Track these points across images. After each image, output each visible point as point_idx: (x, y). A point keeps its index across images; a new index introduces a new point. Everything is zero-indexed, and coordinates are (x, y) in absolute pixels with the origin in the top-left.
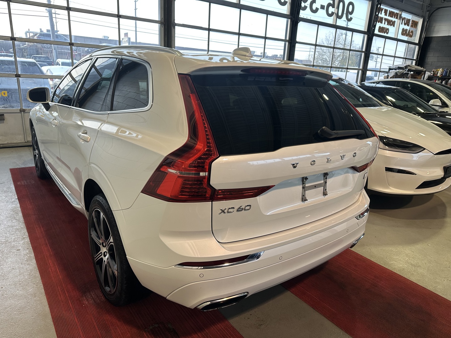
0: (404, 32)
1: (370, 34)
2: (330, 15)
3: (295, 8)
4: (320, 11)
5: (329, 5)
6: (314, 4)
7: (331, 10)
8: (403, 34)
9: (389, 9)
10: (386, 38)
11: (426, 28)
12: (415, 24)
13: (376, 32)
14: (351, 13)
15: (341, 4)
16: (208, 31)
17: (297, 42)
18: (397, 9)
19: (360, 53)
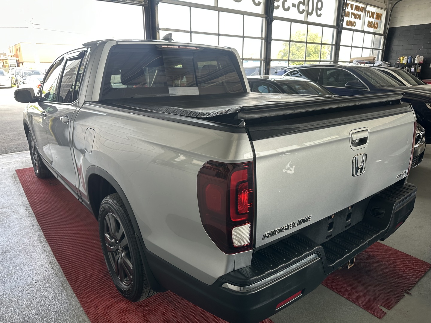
0: (370, 25)
1: (339, 28)
2: (301, 13)
3: (269, 8)
4: (292, 8)
5: (300, 3)
6: (286, 3)
7: (302, 7)
9: (355, 4)
10: (354, 30)
11: (390, 20)
12: (379, 16)
13: (345, 25)
14: (320, 10)
15: (311, 2)
16: (190, 34)
17: (273, 40)
18: (363, 3)
19: (330, 46)
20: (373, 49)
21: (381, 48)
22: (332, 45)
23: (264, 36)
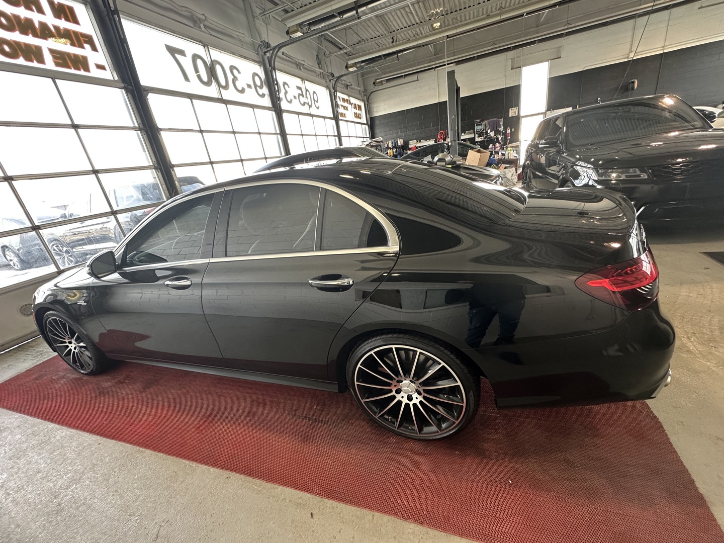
0: (357, 116)
1: (336, 118)
2: (304, 104)
3: (276, 100)
4: (294, 100)
5: (299, 95)
6: (287, 95)
7: (303, 100)
8: (355, 117)
9: (342, 96)
10: (347, 121)
11: (368, 110)
12: (360, 108)
13: (340, 118)
14: (317, 101)
15: (307, 92)
16: (200, 134)
17: (288, 134)
18: (347, 95)
20: (363, 137)
21: (368, 136)
22: (334, 136)
23: (278, 132)
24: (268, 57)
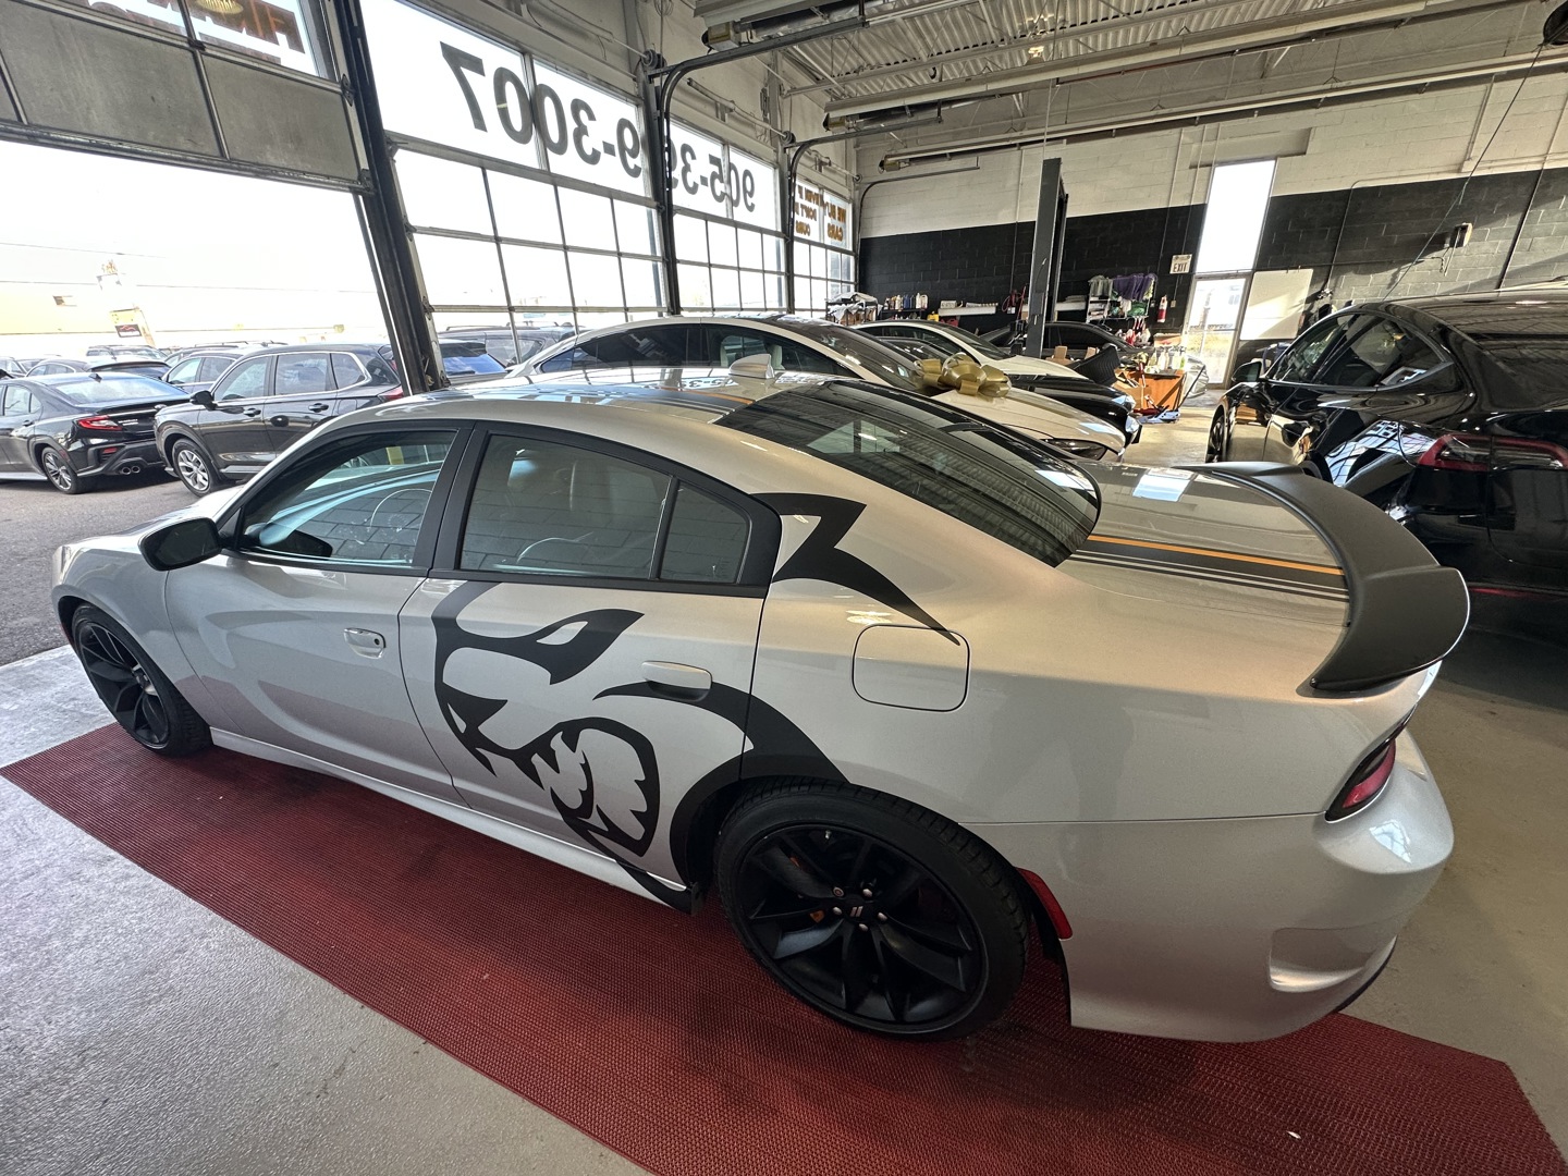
0: (835, 233)
1: (788, 233)
2: (719, 199)
3: (662, 184)
4: (701, 187)
5: (714, 176)
6: (688, 174)
7: (720, 187)
8: (830, 235)
9: (806, 186)
10: (810, 243)
11: (860, 221)
12: (842, 214)
13: (796, 234)
14: (751, 194)
15: (733, 173)
16: (494, 245)
17: (679, 262)
18: (817, 185)
19: (776, 276)
20: (842, 282)
21: (852, 280)
22: (779, 273)
23: (659, 254)
24: (656, 88)
